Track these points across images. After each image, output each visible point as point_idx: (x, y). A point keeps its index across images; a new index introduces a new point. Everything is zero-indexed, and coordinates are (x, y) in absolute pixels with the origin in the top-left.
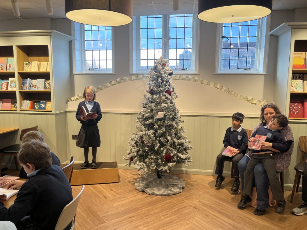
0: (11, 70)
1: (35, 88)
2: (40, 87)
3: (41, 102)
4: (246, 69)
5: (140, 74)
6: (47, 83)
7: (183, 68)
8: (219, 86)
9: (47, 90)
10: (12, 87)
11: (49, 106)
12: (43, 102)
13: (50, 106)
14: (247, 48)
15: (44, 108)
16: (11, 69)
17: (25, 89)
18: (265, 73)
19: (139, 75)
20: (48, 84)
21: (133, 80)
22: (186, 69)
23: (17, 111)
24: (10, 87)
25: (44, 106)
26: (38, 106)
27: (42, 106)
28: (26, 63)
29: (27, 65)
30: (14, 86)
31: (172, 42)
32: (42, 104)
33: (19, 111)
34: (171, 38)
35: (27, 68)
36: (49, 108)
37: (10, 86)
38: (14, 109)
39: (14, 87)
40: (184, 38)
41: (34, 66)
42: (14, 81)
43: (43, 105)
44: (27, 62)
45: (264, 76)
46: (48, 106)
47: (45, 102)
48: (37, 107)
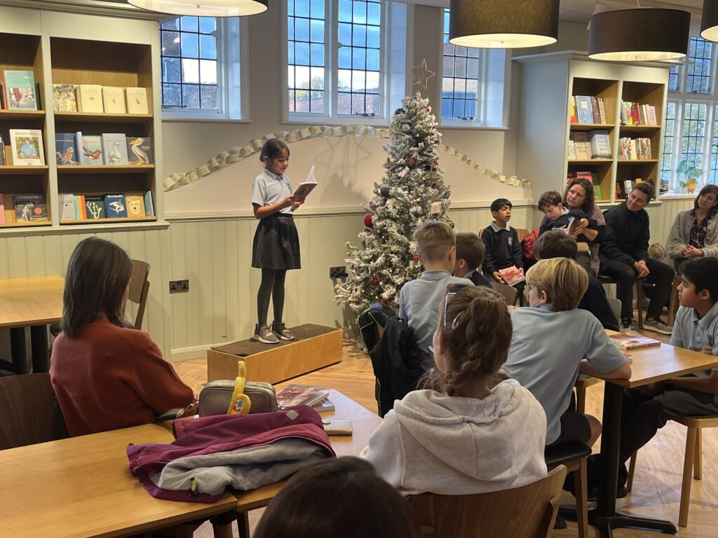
0: (24, 106)
1: (95, 158)
2: (119, 155)
3: (109, 196)
4: (465, 119)
5: (316, 125)
6: (134, 146)
7: (364, 112)
8: (452, 151)
9: (139, 164)
10: (27, 157)
11: (135, 208)
12: (116, 196)
13: (138, 207)
14: (454, 78)
15: (124, 213)
16: (22, 102)
17: (68, 163)
18: (506, 128)
19: (315, 127)
20: (138, 146)
21: (305, 139)
22: (373, 114)
23: (51, 225)
24: (20, 157)
25: (122, 209)
26: (100, 210)
27: (115, 208)
28: (57, 88)
29: (60, 92)
30: (34, 155)
31: (344, 53)
32: (114, 204)
33: (56, 227)
34: (341, 45)
35: (60, 101)
36: (136, 213)
37: (19, 153)
38: (44, 221)
39: (34, 158)
40: (366, 48)
41: (92, 99)
42: (28, 139)
43: (118, 206)
44: (60, 85)
45: (503, 132)
46: (132, 207)
47: (120, 196)
48: (97, 211)
